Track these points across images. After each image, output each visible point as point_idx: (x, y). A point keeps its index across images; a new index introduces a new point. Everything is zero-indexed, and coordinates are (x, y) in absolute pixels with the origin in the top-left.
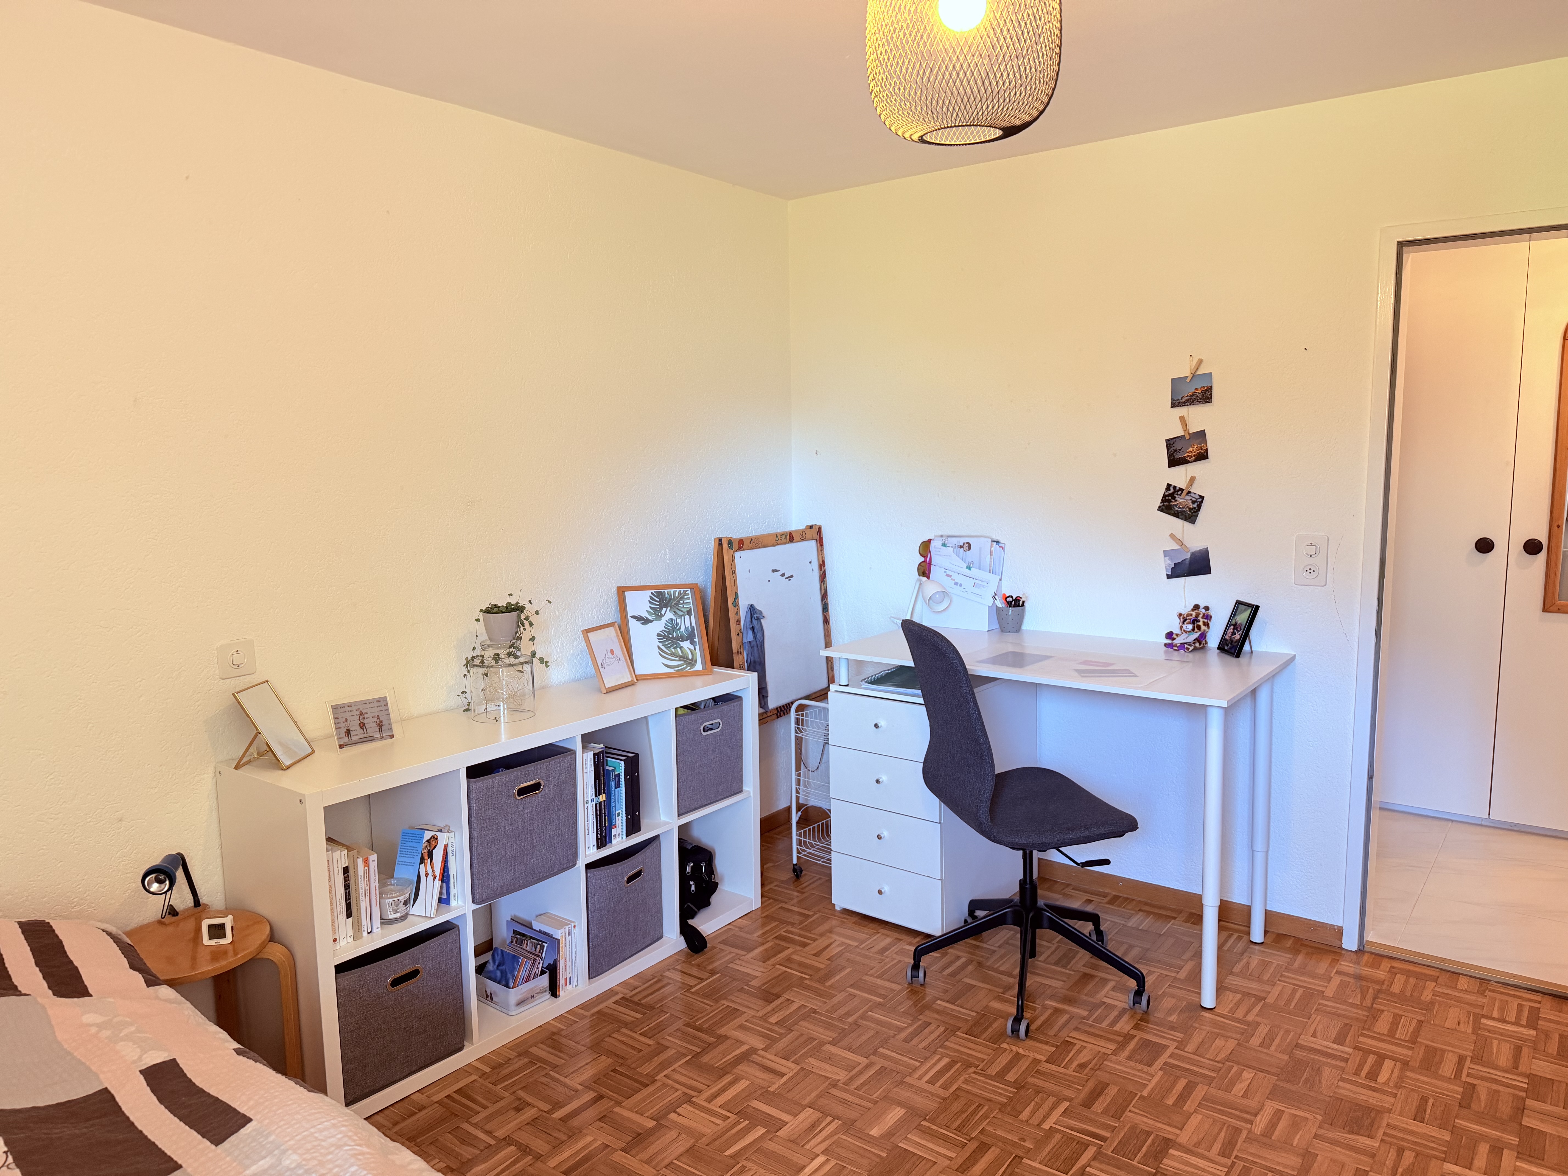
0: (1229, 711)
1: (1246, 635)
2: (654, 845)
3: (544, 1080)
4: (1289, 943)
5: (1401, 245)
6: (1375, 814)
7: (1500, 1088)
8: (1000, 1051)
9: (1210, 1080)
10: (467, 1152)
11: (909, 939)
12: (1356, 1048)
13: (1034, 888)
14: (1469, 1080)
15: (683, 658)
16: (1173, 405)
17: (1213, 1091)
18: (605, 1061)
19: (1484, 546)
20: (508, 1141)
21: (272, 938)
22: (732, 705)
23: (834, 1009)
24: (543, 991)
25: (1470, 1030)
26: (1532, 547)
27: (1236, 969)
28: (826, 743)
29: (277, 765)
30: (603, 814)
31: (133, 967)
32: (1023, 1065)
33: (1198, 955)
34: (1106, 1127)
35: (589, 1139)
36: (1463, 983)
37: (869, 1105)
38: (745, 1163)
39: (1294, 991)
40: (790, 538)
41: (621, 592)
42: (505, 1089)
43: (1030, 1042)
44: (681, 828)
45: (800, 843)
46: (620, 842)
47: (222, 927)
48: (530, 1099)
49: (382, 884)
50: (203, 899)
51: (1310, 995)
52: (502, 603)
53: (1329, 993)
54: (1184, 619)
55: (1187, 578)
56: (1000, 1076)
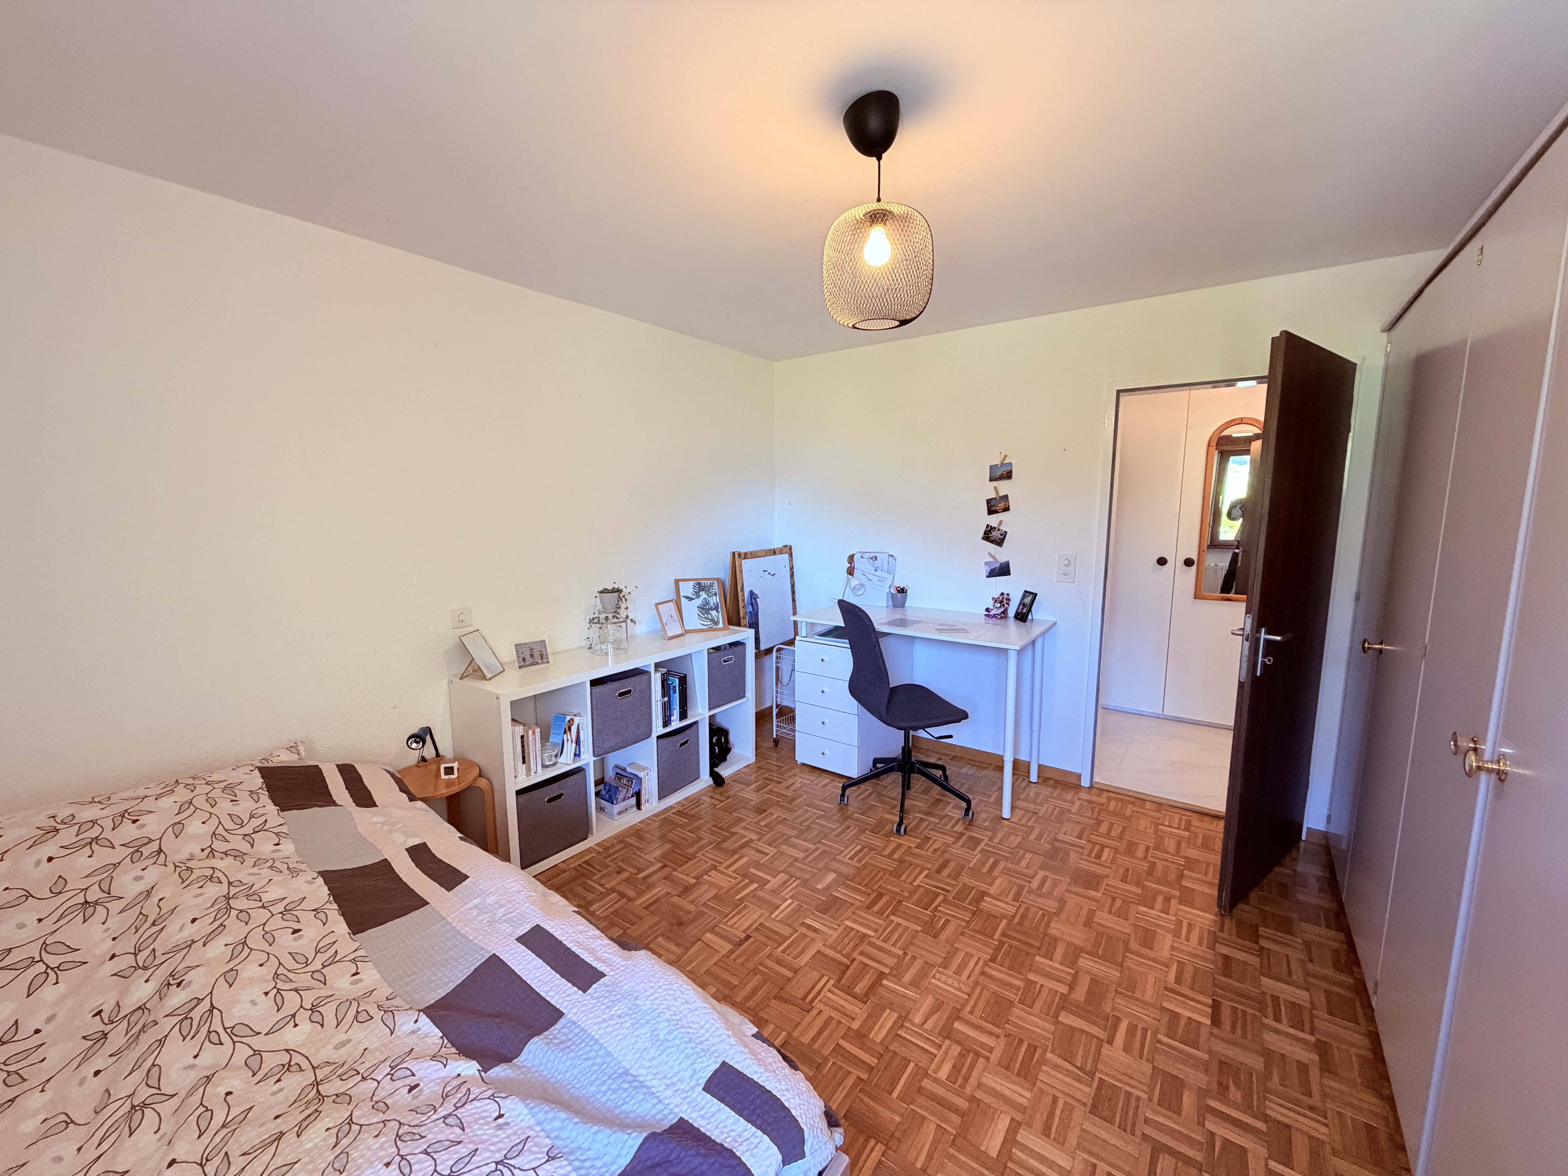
0: (1020, 652)
1: (1030, 610)
2: (695, 726)
3: (634, 856)
4: (1051, 782)
5: (1119, 392)
6: (1100, 711)
7: (1169, 864)
8: (889, 842)
9: (1007, 859)
10: (590, 896)
11: (838, 779)
12: (1089, 841)
13: (910, 751)
14: (1152, 860)
15: (712, 620)
16: (991, 480)
17: (1009, 864)
18: (668, 846)
19: (1162, 561)
20: (613, 890)
21: (480, 775)
22: (741, 647)
23: (797, 818)
24: (632, 807)
25: (1152, 832)
26: (1189, 563)
27: (1022, 797)
28: (793, 670)
29: (484, 678)
30: (667, 709)
31: (401, 790)
32: (902, 850)
33: (1001, 789)
34: (948, 884)
35: (658, 890)
36: (1148, 805)
37: (816, 871)
38: (746, 903)
39: (1054, 809)
40: (774, 552)
41: (677, 582)
42: (611, 861)
43: (906, 837)
44: (710, 717)
45: (777, 726)
46: (676, 724)
47: (452, 768)
48: (625, 867)
49: (543, 745)
50: (441, 752)
51: (1063, 812)
52: (610, 588)
53: (1074, 810)
54: (995, 600)
55: (999, 578)
56: (890, 856)
